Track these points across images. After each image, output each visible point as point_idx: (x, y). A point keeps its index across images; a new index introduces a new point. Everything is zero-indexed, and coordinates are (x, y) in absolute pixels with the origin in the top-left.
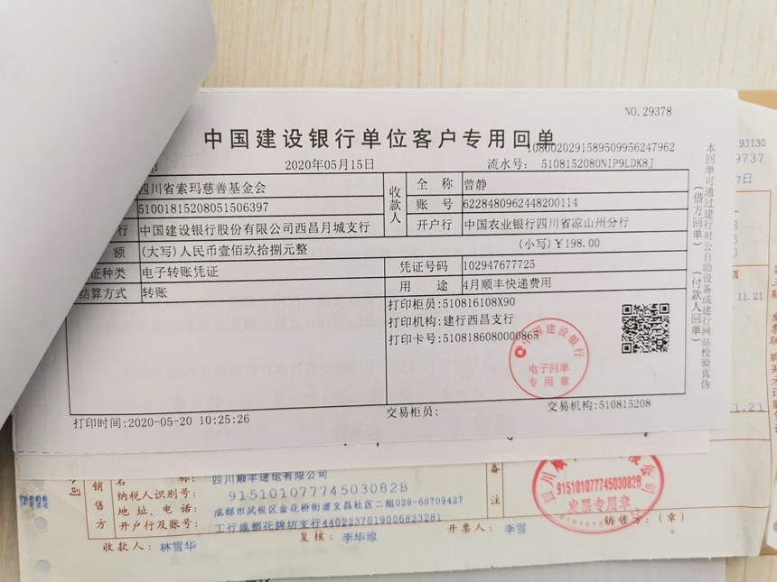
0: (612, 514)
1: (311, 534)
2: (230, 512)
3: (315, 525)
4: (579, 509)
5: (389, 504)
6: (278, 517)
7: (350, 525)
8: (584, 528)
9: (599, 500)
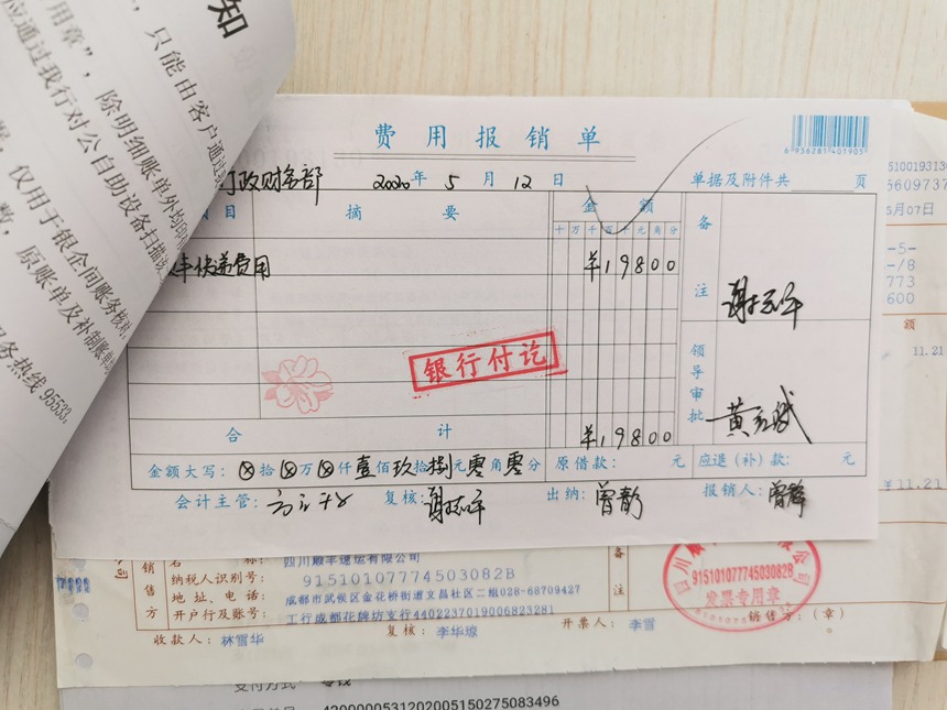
0: (758, 609)
1: (399, 627)
2: (304, 600)
3: (405, 617)
4: (718, 602)
5: (493, 593)
6: (361, 606)
7: (446, 617)
8: (724, 625)
9: (743, 592)
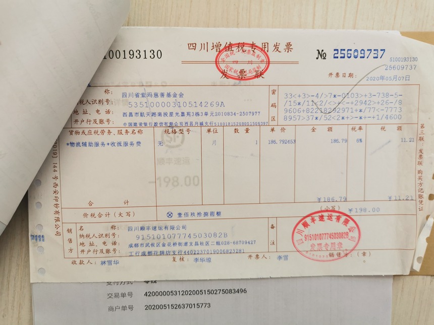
0: (333, 252)
1: (178, 258)
2: (136, 245)
3: (180, 253)
4: (316, 248)
5: (218, 243)
6: (161, 248)
7: (198, 254)
8: (318, 258)
9: (326, 244)
